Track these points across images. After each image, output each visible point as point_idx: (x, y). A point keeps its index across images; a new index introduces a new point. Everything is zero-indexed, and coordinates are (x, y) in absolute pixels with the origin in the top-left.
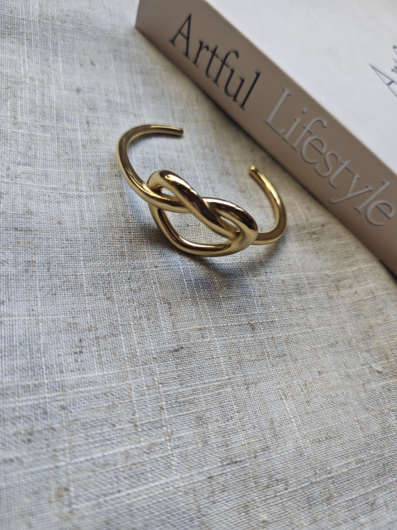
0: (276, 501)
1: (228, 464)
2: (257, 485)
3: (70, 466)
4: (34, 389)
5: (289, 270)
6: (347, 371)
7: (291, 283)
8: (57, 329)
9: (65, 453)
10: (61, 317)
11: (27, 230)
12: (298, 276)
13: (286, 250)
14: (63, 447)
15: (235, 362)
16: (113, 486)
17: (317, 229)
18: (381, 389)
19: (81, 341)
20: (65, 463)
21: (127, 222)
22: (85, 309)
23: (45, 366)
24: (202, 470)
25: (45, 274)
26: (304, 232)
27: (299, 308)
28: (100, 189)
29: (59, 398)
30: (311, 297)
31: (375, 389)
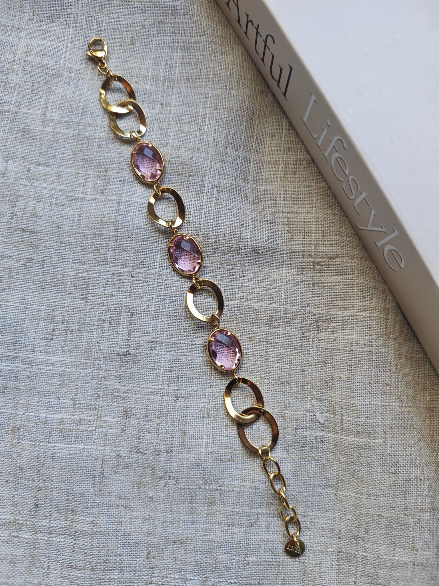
0: (164, 489)
1: (136, 452)
2: (153, 474)
3: (24, 416)
4: (13, 359)
5: (268, 300)
6: (285, 412)
7: (265, 314)
8: (39, 318)
9: (23, 406)
10: (44, 308)
11: (31, 232)
12: (276, 308)
13: (277, 277)
14: (23, 402)
15: (174, 376)
16: (46, 438)
17: (323, 260)
18: (314, 439)
19: (54, 330)
20: (22, 413)
21: (116, 230)
22: (64, 305)
23: (24, 344)
24: (115, 449)
25: (39, 271)
26: (308, 260)
27: (263, 340)
28: (103, 193)
29: (27, 370)
30: (283, 332)
31: (308, 436)
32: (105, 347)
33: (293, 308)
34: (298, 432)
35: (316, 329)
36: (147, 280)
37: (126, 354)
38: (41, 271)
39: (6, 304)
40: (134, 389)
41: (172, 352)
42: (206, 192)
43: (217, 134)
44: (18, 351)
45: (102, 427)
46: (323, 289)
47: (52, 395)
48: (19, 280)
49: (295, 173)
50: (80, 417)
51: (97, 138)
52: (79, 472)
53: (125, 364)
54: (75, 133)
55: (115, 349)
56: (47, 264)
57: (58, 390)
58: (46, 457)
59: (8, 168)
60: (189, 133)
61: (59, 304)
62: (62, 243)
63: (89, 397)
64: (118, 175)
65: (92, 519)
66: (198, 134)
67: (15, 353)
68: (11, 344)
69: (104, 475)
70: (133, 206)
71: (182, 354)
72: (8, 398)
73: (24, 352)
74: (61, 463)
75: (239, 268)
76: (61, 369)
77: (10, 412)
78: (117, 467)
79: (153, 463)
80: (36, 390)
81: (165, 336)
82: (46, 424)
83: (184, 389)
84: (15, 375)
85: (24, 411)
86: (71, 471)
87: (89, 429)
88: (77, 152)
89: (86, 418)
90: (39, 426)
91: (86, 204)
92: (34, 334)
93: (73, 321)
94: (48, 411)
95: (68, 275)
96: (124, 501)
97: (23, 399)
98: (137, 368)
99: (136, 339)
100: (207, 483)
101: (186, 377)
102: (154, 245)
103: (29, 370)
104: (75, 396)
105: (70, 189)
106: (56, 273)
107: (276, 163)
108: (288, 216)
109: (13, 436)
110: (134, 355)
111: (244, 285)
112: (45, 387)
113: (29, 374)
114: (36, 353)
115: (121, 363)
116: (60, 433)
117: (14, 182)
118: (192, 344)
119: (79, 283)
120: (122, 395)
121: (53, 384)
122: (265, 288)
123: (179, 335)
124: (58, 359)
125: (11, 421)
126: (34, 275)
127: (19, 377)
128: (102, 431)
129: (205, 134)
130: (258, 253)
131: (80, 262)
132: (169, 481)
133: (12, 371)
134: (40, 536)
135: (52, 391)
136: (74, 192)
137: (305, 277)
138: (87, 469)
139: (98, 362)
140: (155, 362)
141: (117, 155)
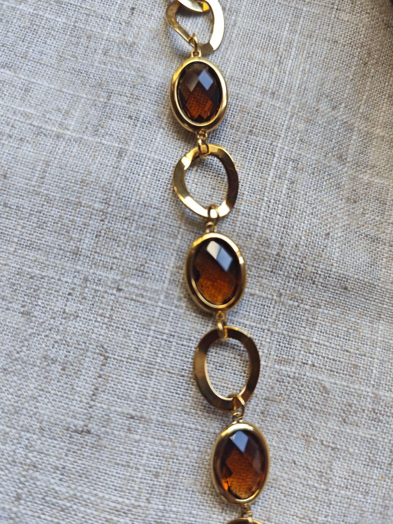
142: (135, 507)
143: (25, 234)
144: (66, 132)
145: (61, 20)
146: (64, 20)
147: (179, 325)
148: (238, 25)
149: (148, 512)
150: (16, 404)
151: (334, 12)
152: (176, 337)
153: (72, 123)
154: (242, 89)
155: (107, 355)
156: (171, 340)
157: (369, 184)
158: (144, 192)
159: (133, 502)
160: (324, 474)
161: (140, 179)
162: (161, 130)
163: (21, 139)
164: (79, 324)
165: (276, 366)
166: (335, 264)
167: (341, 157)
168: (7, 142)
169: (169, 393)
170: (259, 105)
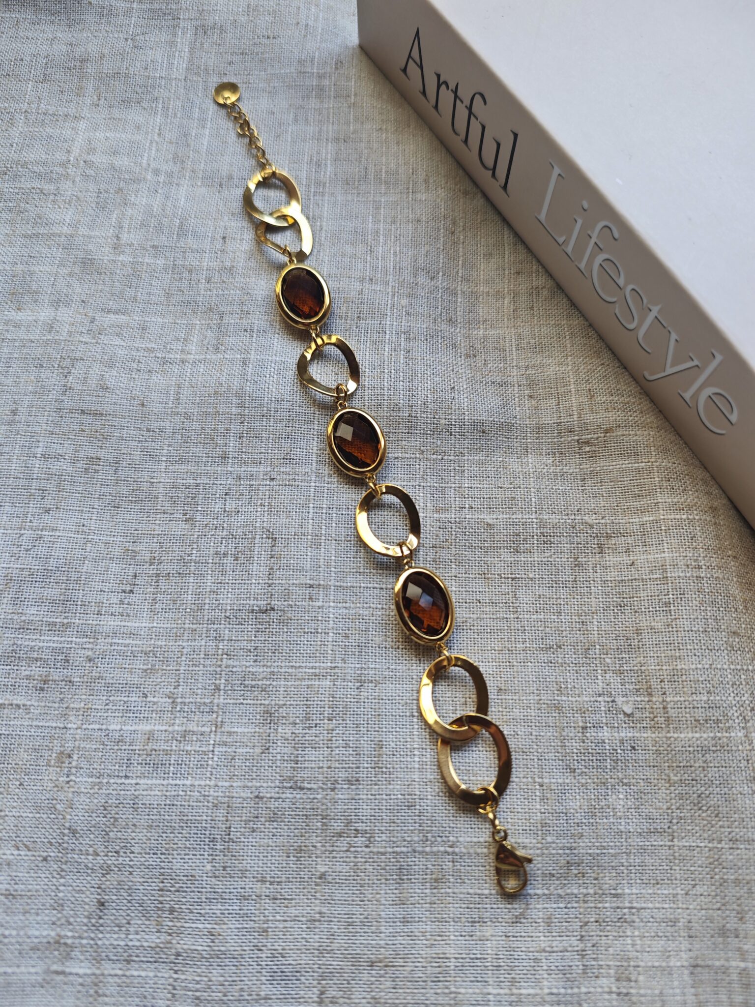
0: (347, 857)
1: (291, 787)
2: (325, 827)
3: (79, 731)
4: (61, 629)
5: (509, 508)
6: (559, 698)
7: (505, 531)
8: (109, 556)
9: (78, 713)
10: (118, 539)
11: (97, 414)
12: (524, 520)
13: (520, 469)
14: (78, 706)
15: (354, 644)
16: (121, 768)
17: (596, 436)
18: (618, 744)
19: (135, 576)
20: (75, 726)
21: (242, 405)
22: (152, 532)
23: (82, 601)
24: (250, 784)
25: (110, 478)
26: (570, 439)
27: (506, 576)
28: (217, 350)
29: (87, 646)
30: (540, 559)
31: (607, 741)
32: (227, 599)
33: (555, 519)
34: (588, 735)
35: (597, 550)
36: (297, 483)
37: (267, 610)
38: (113, 478)
39: (51, 534)
40: (283, 670)
41: (346, 603)
42: (387, 341)
43: (398, 256)
44: (70, 614)
45: (225, 744)
46: (599, 484)
47: (132, 689)
48: (74, 494)
49: (532, 308)
50: (184, 728)
51: (205, 268)
52: (184, 832)
53: (264, 626)
54: (168, 263)
55: (245, 602)
56: (124, 465)
57: (144, 679)
58: (121, 806)
59: (57, 318)
60: (354, 256)
61: (144, 532)
62: (148, 430)
63: (199, 691)
64: (241, 321)
65: (209, 926)
66: (368, 258)
67: (66, 618)
68: (58, 602)
69: (231, 837)
70: (269, 367)
71: (365, 605)
72: (51, 699)
73: (82, 615)
74: (149, 815)
75: (452, 458)
76: (149, 643)
77: (54, 725)
78: (255, 819)
79: (324, 807)
80: (103, 681)
81: (333, 575)
82: (120, 743)
83: (373, 666)
84: (64, 658)
85: (80, 722)
86: (168, 831)
87: (201, 749)
88: (173, 292)
89: (195, 729)
90: (109, 747)
91: (188, 368)
92: (101, 584)
93: (170, 558)
94: (124, 718)
95: (160, 482)
96: (271, 887)
97: (79, 700)
98: (287, 632)
99: (284, 582)
100: (427, 840)
101: (374, 645)
102: (306, 427)
103: (90, 646)
104: (176, 691)
105: (162, 347)
106: (139, 480)
107: (499, 295)
108: (527, 372)
109: (58, 769)
110: (281, 610)
111: (463, 485)
112: (119, 675)
113: (90, 653)
114: (103, 616)
115: (258, 626)
116: (148, 759)
117: (68, 338)
118: (382, 589)
119: (179, 495)
120: (260, 683)
121: (134, 670)
122: (501, 488)
123: (356, 572)
124: (144, 625)
125: (55, 741)
126: (102, 485)
127: (71, 661)
128: (225, 752)
129: (380, 258)
130: (484, 432)
131: (181, 461)
132: (356, 839)
133: (60, 651)
134: (108, 968)
135: (132, 682)
136: (169, 352)
137: (568, 468)
138: (200, 825)
139: (216, 626)
140: (318, 620)
141: (238, 292)
142: (332, 668)
143: (172, 451)
144: (189, 356)
145: (161, 262)
146: (163, 262)
147: (335, 498)
148: (324, 228)
149: (346, 671)
150: (197, 602)
151: (411, 196)
152: (334, 509)
153: (193, 348)
154: (341, 283)
155: (274, 536)
156: (331, 512)
157: (485, 337)
158: (274, 390)
159: (329, 664)
160: (511, 604)
161: (268, 381)
162: (276, 335)
163: (149, 371)
164: (241, 518)
165: (435, 515)
166: (467, 413)
167: (451, 320)
168: (137, 376)
169: (340, 559)
170: (361, 292)
